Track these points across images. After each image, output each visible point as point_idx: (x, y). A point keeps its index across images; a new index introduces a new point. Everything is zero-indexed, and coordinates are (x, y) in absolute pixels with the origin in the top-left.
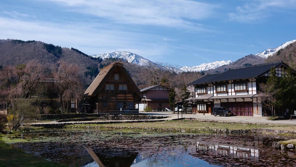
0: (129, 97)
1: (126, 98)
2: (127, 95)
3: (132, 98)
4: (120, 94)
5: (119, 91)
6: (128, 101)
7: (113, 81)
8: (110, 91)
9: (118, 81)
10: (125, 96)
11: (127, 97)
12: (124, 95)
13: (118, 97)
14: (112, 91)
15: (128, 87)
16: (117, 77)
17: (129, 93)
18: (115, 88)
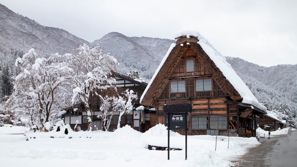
0: (216, 104)
1: (211, 107)
2: (213, 101)
3: (224, 106)
4: (197, 99)
5: (195, 93)
6: (214, 112)
7: (183, 74)
8: (178, 96)
9: (193, 74)
10: (209, 104)
11: (212, 104)
12: (206, 101)
13: (194, 105)
14: (183, 94)
15: (214, 85)
16: (190, 66)
17: (216, 97)
18: (187, 88)
